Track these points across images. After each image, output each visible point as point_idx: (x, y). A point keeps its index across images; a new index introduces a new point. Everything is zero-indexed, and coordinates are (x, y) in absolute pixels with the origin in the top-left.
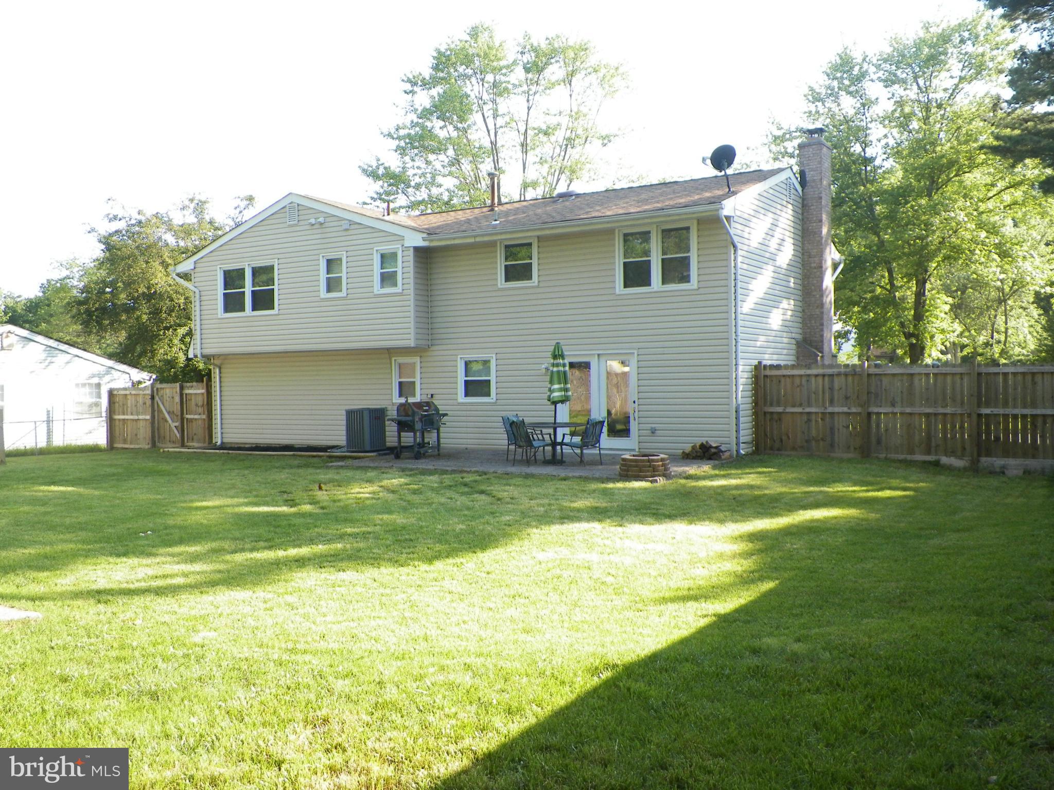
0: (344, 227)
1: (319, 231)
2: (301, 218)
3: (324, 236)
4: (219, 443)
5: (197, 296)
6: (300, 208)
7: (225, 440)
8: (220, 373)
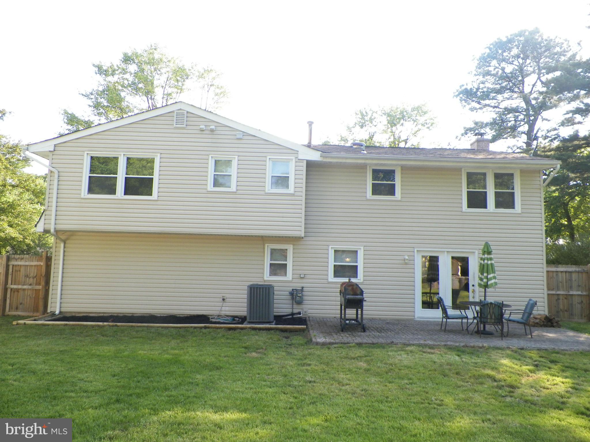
0: (238, 137)
1: (210, 136)
2: (189, 123)
3: (214, 141)
4: (57, 312)
5: (56, 176)
6: (189, 115)
7: (63, 310)
8: (64, 247)
